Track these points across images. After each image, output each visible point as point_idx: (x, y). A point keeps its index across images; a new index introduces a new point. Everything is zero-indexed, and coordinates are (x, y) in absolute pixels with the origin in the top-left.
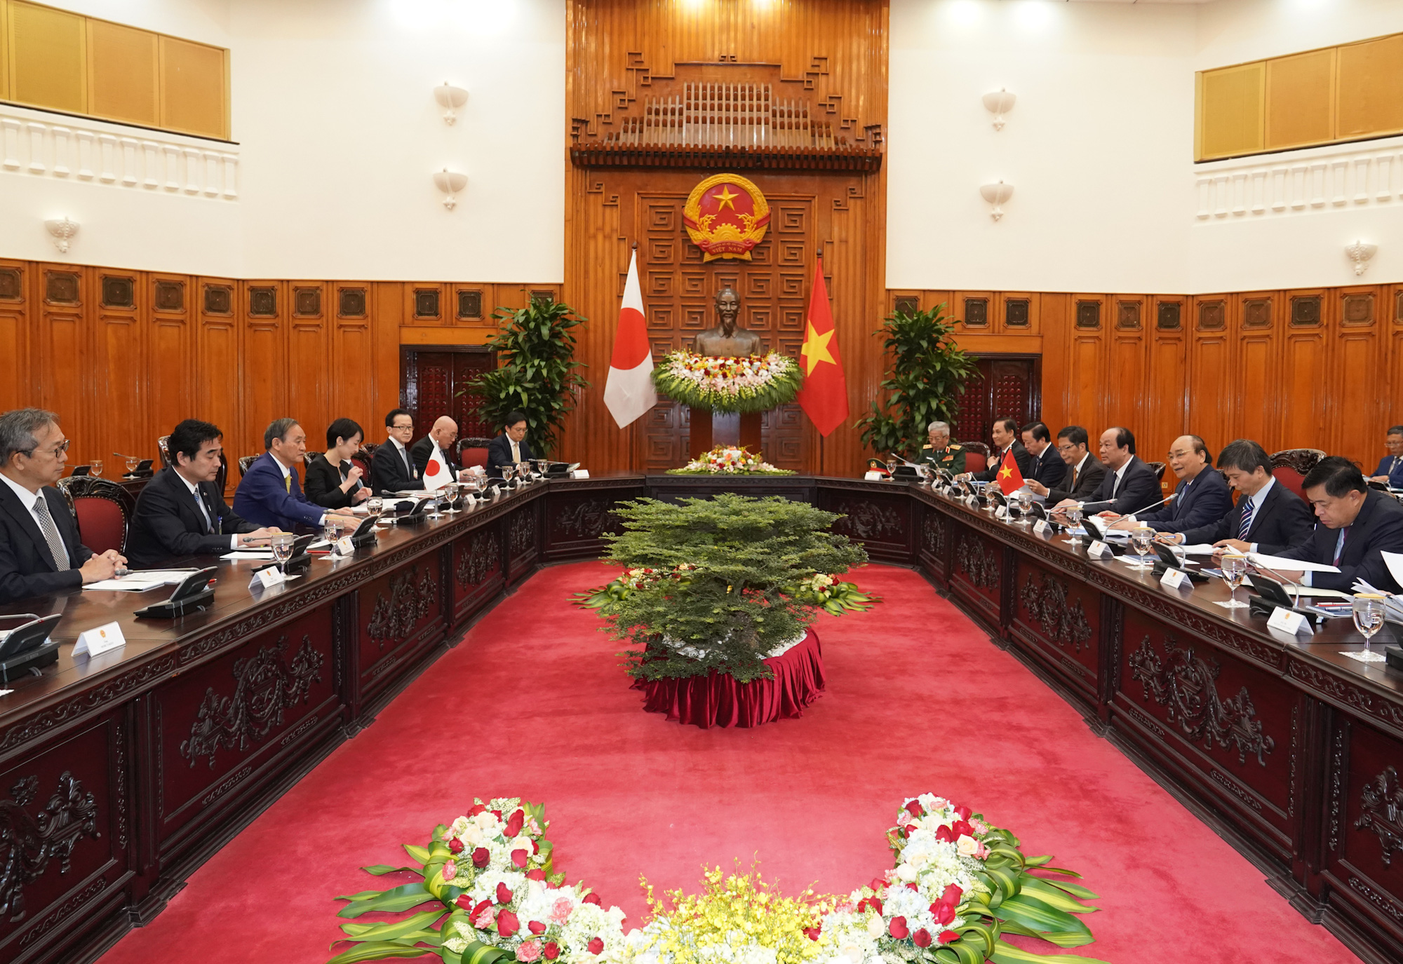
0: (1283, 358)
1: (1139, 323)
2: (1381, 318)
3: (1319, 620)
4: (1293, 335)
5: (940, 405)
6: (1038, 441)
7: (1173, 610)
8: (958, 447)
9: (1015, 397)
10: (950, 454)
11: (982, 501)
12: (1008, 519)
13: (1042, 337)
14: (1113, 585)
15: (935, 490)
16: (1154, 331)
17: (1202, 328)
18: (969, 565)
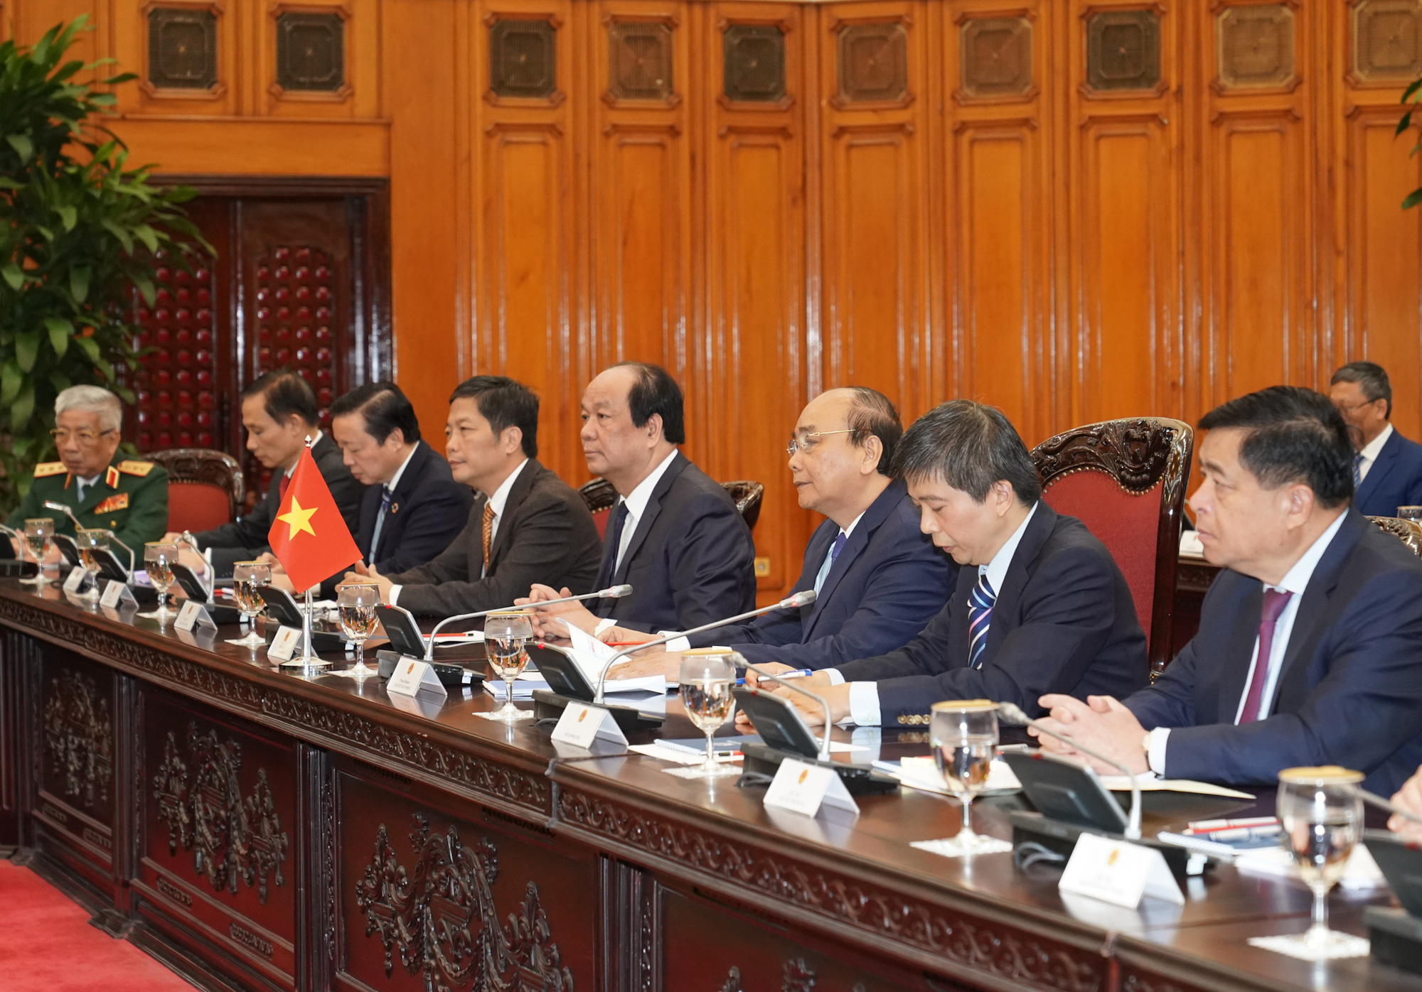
0: (1067, 186)
1: (669, 83)
2: (1314, 70)
3: (1195, 866)
4: (1094, 120)
5: (80, 341)
6: (382, 442)
7: (802, 877)
8: (142, 468)
9: (312, 313)
10: (119, 491)
11: (227, 620)
12: (311, 667)
13: (388, 126)
14: (630, 825)
15: (74, 598)
16: (713, 109)
17: (845, 98)
18: (192, 826)
